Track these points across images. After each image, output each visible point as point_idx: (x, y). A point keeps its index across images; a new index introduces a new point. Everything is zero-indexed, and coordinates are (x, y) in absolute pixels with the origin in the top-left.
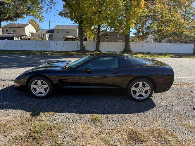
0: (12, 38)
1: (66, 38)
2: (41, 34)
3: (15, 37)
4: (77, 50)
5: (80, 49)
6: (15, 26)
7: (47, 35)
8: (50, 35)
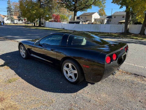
0: (78, 23)
1: (120, 22)
2: (101, 19)
3: (80, 22)
4: (121, 32)
5: (123, 31)
6: (87, 15)
7: (105, 20)
8: (108, 20)
